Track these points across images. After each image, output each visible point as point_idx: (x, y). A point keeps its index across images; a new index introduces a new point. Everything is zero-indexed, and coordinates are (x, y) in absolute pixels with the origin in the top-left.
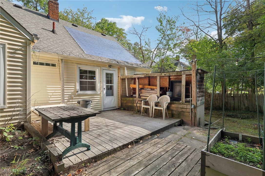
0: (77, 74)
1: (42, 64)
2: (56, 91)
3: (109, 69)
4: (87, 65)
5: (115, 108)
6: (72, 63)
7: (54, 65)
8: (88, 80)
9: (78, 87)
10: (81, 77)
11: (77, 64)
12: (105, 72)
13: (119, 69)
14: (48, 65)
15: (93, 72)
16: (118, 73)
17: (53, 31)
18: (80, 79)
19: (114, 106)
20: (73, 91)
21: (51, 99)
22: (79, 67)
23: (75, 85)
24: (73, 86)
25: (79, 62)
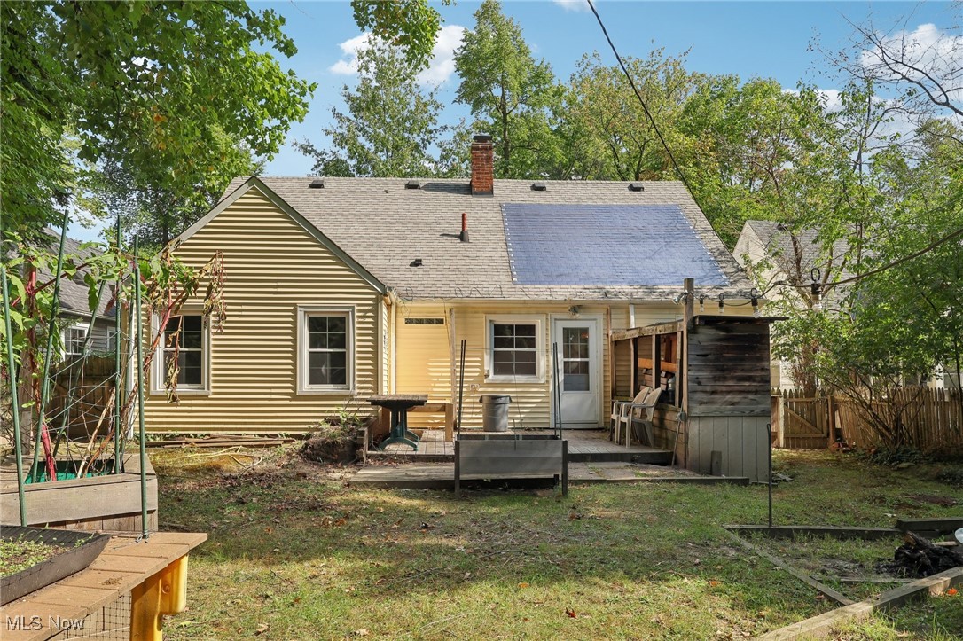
0: (487, 338)
1: (420, 322)
2: (444, 374)
3: (574, 317)
4: (509, 313)
5: (596, 426)
6: (476, 312)
7: (440, 322)
8: (515, 349)
9: (489, 365)
10: (498, 343)
11: (486, 313)
12: (561, 325)
13: (608, 313)
14: (429, 322)
15: (530, 329)
16: (607, 324)
17: (462, 237)
18: (495, 347)
19: (591, 418)
20: (477, 374)
21: (435, 390)
22: (491, 321)
23: (482, 362)
24: (478, 364)
25: (491, 307)
